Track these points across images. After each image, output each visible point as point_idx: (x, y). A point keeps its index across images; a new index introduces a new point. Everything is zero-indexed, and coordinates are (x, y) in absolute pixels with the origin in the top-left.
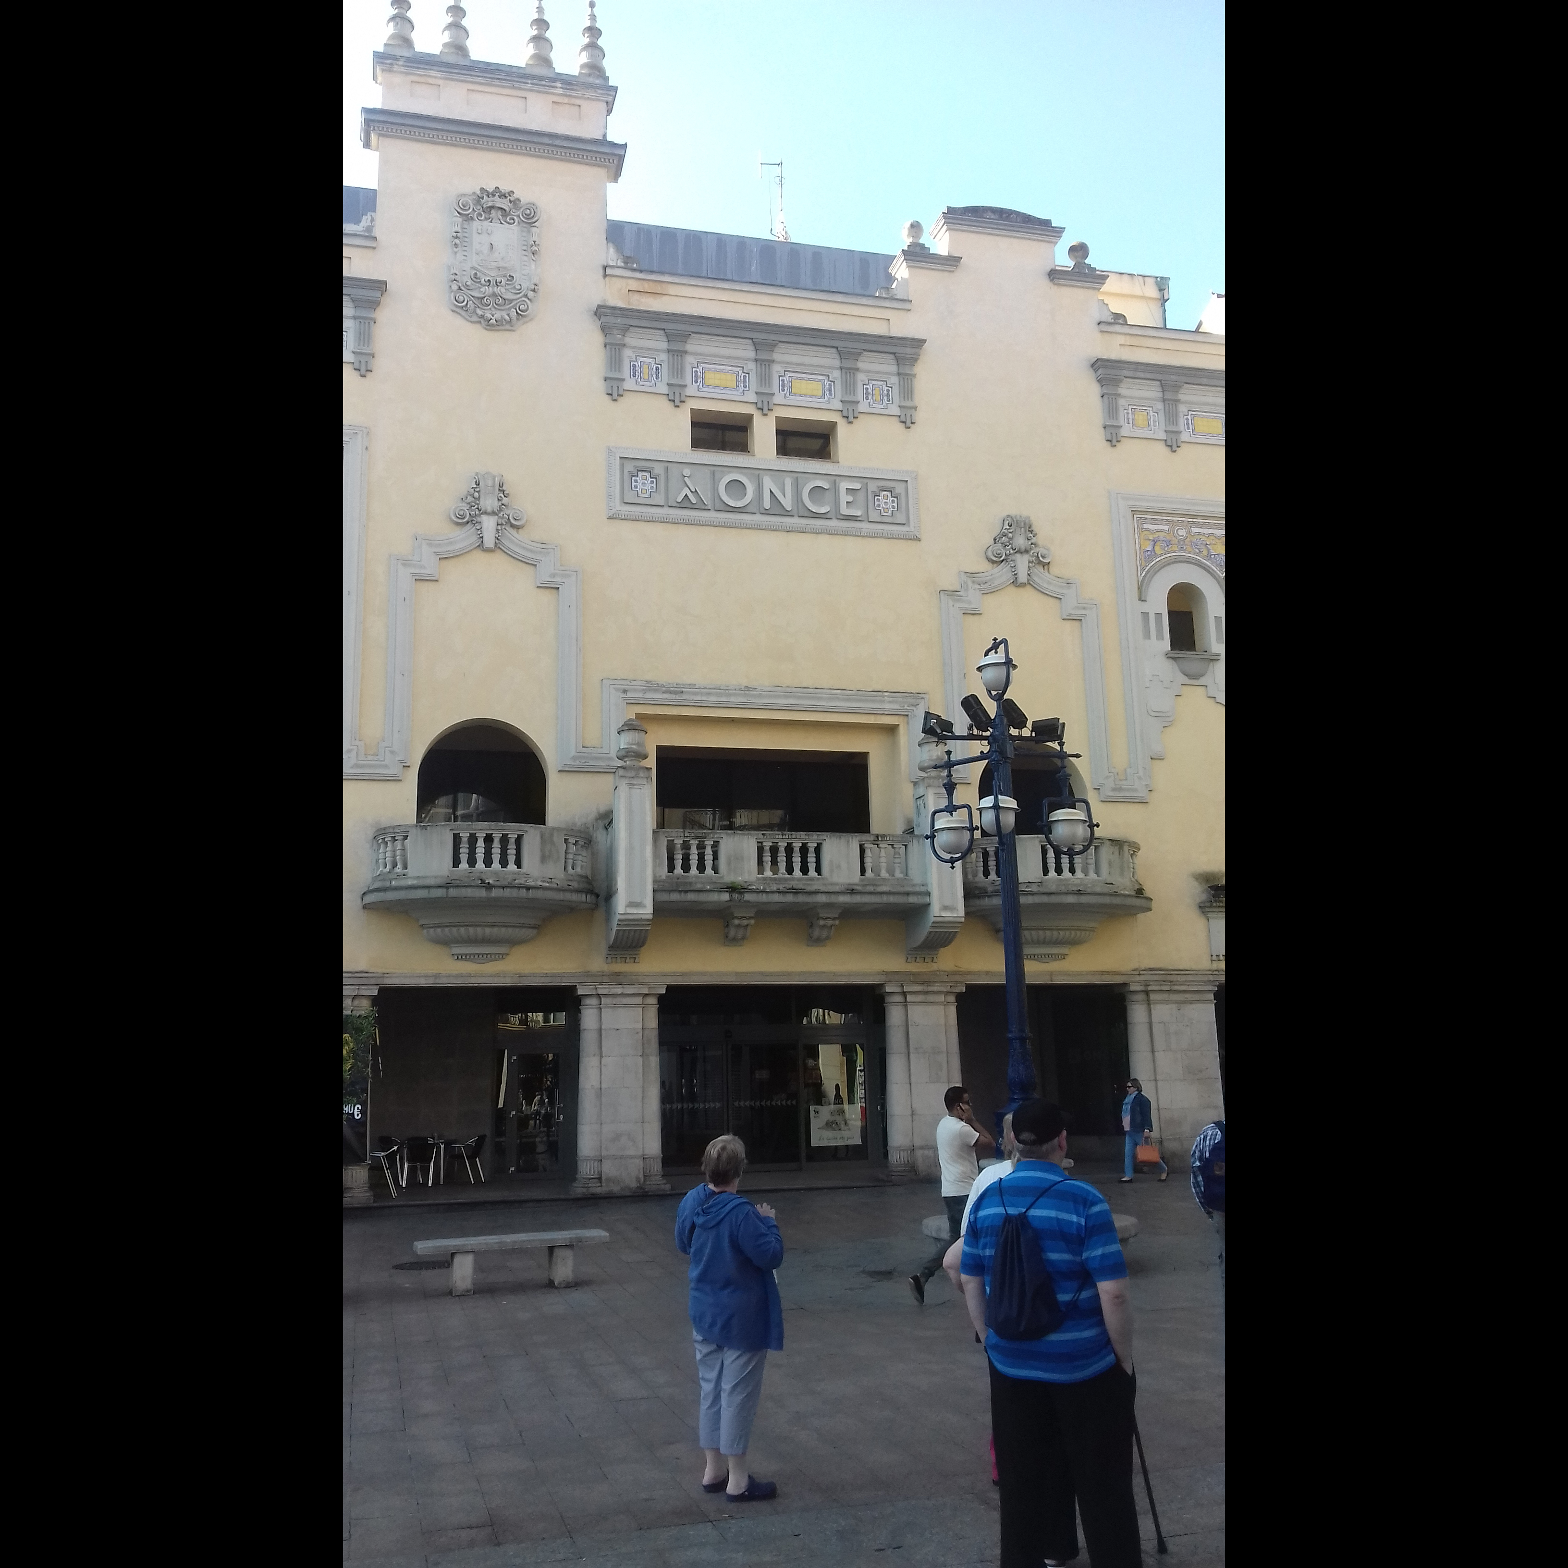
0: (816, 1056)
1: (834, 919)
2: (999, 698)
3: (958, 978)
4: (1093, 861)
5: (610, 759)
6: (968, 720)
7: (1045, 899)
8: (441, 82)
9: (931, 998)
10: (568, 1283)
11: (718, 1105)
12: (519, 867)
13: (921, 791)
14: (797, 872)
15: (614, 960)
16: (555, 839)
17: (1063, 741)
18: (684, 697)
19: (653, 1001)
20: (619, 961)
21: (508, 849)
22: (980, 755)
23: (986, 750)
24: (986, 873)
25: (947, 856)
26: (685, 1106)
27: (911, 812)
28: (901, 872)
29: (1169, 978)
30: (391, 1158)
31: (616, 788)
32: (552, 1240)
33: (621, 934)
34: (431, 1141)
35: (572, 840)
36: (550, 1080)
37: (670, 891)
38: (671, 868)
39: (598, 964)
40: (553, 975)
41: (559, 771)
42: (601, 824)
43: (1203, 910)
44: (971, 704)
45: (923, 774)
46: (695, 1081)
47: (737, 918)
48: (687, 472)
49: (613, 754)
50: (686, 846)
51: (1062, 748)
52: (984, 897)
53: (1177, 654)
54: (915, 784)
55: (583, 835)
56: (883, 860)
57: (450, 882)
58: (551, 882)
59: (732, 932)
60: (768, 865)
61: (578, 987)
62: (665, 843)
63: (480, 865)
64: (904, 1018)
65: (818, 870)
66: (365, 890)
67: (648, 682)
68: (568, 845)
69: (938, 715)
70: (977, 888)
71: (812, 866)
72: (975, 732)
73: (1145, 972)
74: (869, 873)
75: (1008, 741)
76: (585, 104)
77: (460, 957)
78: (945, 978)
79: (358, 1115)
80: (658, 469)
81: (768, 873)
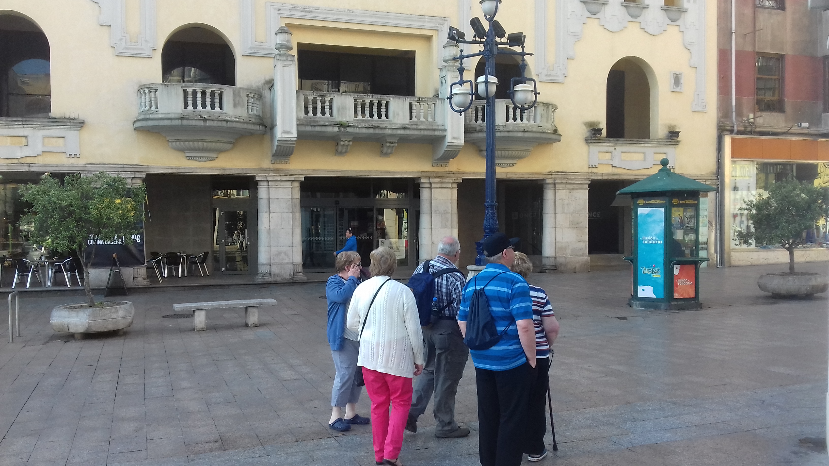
0: (382, 214)
1: (395, 143)
2: (491, 20)
3: (459, 175)
4: (533, 114)
5: (271, 49)
6: (473, 32)
7: (506, 134)
9: (444, 185)
10: (256, 325)
11: (331, 239)
12: (221, 109)
13: (444, 73)
14: (375, 117)
15: (276, 162)
16: (241, 94)
17: (524, 46)
18: (313, 14)
19: (297, 184)
20: (278, 162)
21: (215, 99)
22: (478, 52)
23: (482, 49)
24: (476, 120)
25: (458, 109)
26: (314, 239)
27: (438, 86)
28: (431, 118)
29: (566, 176)
30: (158, 262)
31: (275, 66)
32: (247, 304)
33: (279, 148)
34: (179, 255)
35: (251, 95)
36: (242, 225)
37: (306, 125)
38: (306, 112)
39: (267, 164)
40: (242, 169)
41: (242, 55)
42: (267, 87)
43: (588, 141)
44: (475, 23)
45: (446, 64)
46: (319, 227)
47: (342, 141)
49: (273, 47)
50: (315, 102)
51: (523, 50)
52: (474, 133)
54: (441, 69)
55: (257, 93)
56: (422, 111)
57: (183, 116)
58: (240, 118)
59: (340, 149)
60: (359, 113)
61: (256, 176)
62: (303, 99)
63: (199, 108)
64: (430, 195)
65: (387, 116)
66: (136, 119)
67: (293, 5)
68: (249, 98)
69: (457, 29)
70: (471, 128)
71: (383, 114)
72: (477, 39)
73: (555, 173)
74: (414, 119)
75: (494, 45)
77: (190, 158)
78: (452, 175)
79: (138, 240)
81: (360, 117)
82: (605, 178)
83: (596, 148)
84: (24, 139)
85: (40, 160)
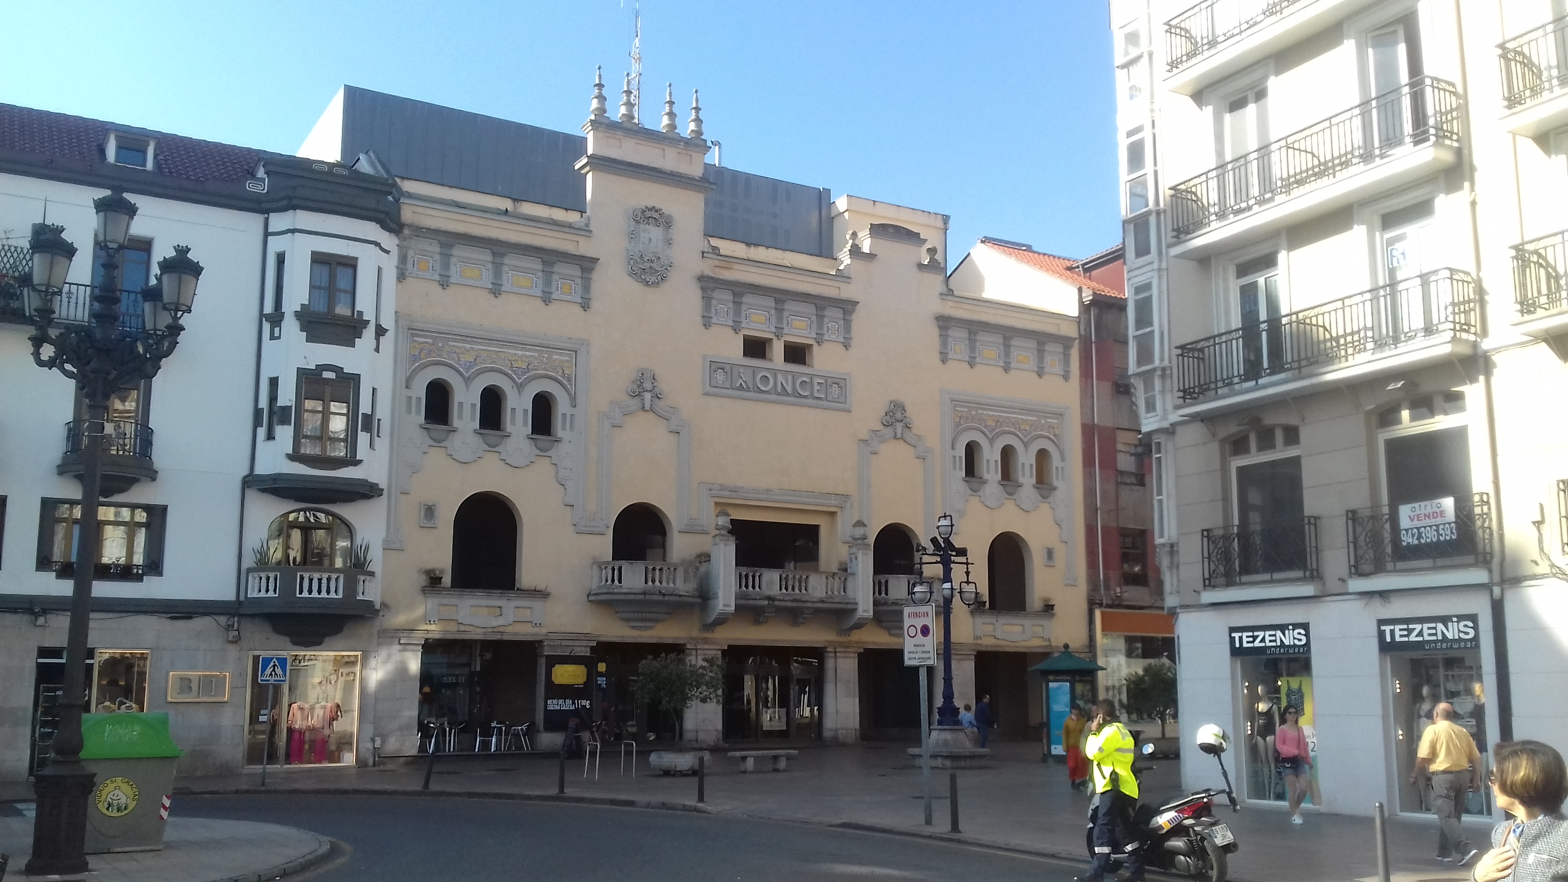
1: (810, 614)
3: (860, 645)
8: (622, 137)
9: (848, 655)
13: (854, 550)
14: (798, 590)
15: (705, 632)
18: (739, 494)
19: (720, 652)
20: (708, 632)
24: (880, 593)
28: (843, 592)
33: (712, 619)
37: (742, 599)
38: (741, 587)
39: (695, 633)
40: (676, 639)
41: (679, 532)
42: (703, 559)
43: (973, 614)
45: (855, 542)
48: (741, 370)
50: (747, 577)
52: (879, 605)
53: (967, 479)
54: (850, 546)
55: (691, 564)
56: (836, 585)
60: (784, 587)
61: (687, 644)
62: (738, 575)
64: (834, 664)
65: (807, 590)
66: (594, 591)
67: (722, 485)
71: (803, 588)
74: (830, 592)
76: (693, 154)
77: (634, 628)
78: (855, 645)
79: (588, 706)
80: (728, 368)
81: (784, 591)
82: (989, 649)
83: (980, 620)
84: (498, 609)
85: (510, 629)
